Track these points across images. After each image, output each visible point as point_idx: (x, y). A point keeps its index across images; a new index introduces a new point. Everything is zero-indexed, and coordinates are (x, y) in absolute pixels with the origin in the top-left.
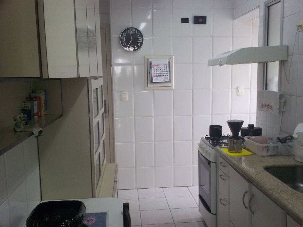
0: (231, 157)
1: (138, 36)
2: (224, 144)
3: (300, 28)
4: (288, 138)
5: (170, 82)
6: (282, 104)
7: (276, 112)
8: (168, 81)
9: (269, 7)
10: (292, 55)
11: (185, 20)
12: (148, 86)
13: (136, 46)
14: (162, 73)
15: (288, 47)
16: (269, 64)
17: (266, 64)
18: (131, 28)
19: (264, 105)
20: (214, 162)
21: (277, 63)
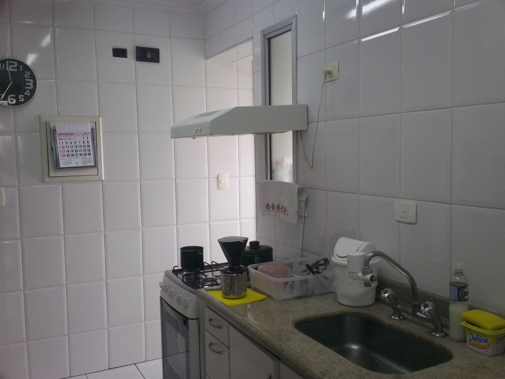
0: (230, 307)
1: (26, 76)
2: (209, 281)
3: (328, 75)
4: (320, 263)
5: (96, 166)
6: (303, 204)
7: (292, 218)
8: (92, 164)
9: (269, 40)
10: (318, 122)
11: (120, 53)
12: (51, 175)
13: (20, 96)
14: (78, 149)
15: (307, 108)
16: (275, 137)
17: (269, 135)
18: (9, 60)
19: (270, 205)
20: (194, 318)
21: (289, 135)
